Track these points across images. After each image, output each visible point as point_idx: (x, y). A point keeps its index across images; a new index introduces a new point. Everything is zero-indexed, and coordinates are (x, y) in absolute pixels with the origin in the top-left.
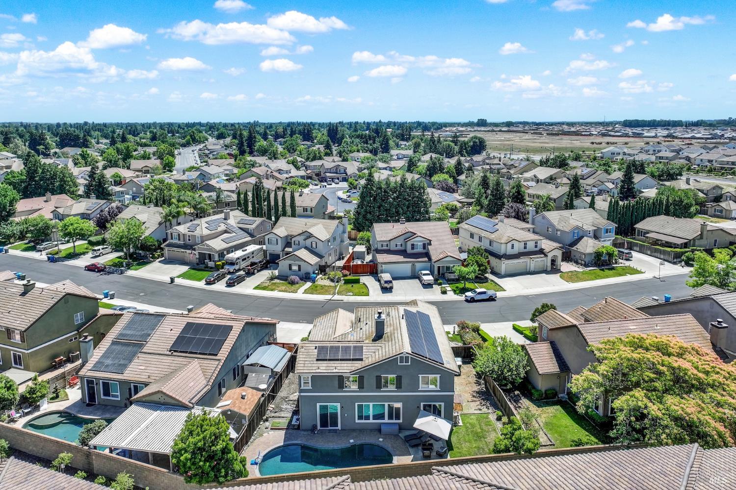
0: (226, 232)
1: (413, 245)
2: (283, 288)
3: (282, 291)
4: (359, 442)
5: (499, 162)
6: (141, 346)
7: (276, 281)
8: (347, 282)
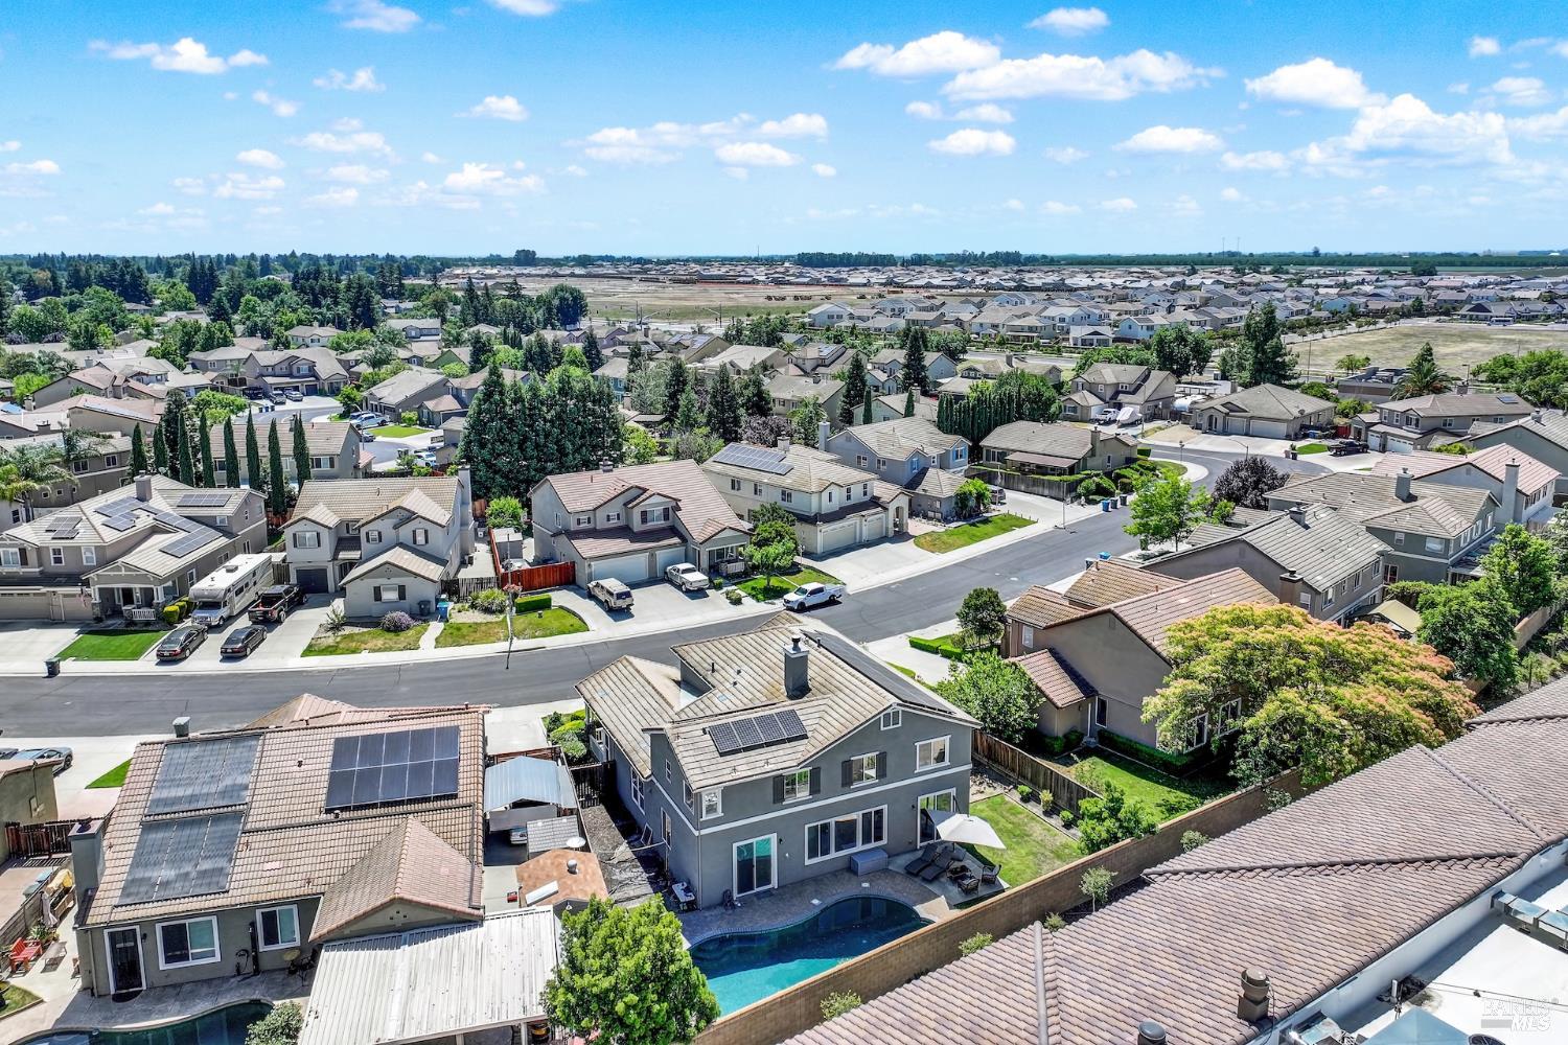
0: (155, 530)
1: (644, 514)
2: (380, 643)
3: (379, 650)
4: (830, 901)
5: (644, 339)
6: (238, 816)
7: (348, 630)
8: (523, 609)
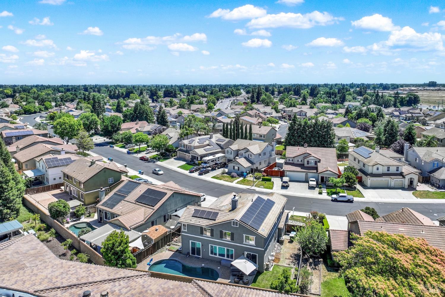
0: (208, 145)
1: (308, 161)
3: (226, 181)
4: (207, 266)
5: (420, 112)
6: (125, 197)
7: (225, 175)
8: (264, 180)
